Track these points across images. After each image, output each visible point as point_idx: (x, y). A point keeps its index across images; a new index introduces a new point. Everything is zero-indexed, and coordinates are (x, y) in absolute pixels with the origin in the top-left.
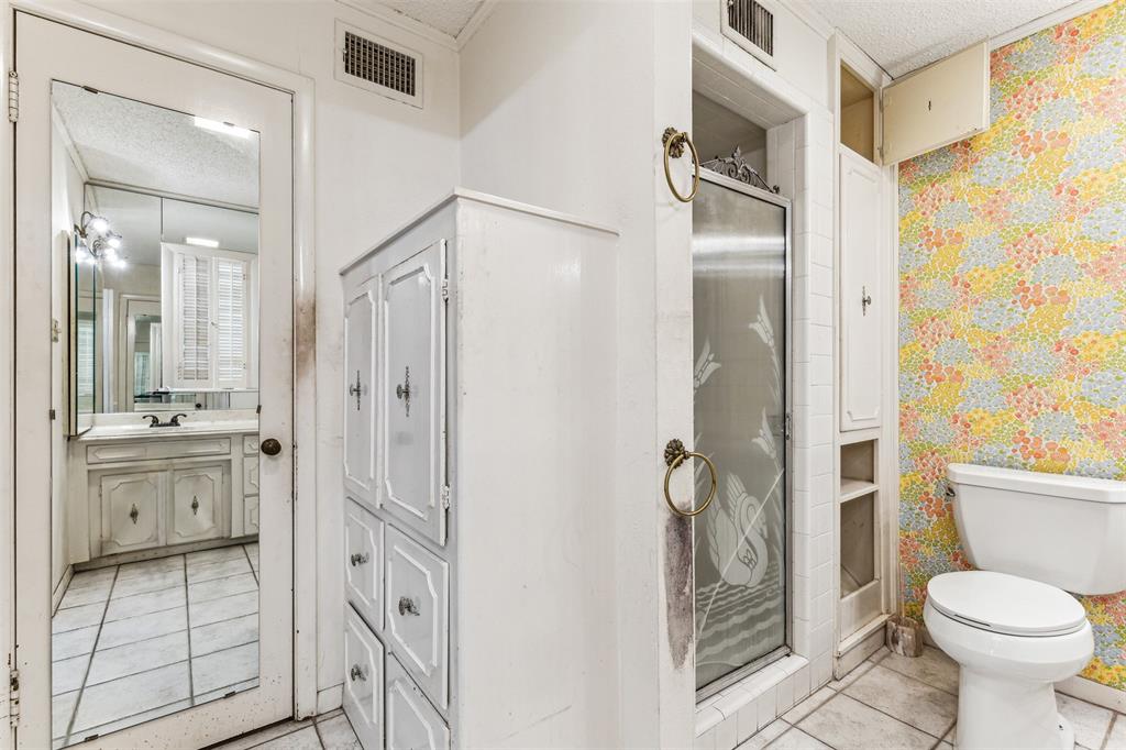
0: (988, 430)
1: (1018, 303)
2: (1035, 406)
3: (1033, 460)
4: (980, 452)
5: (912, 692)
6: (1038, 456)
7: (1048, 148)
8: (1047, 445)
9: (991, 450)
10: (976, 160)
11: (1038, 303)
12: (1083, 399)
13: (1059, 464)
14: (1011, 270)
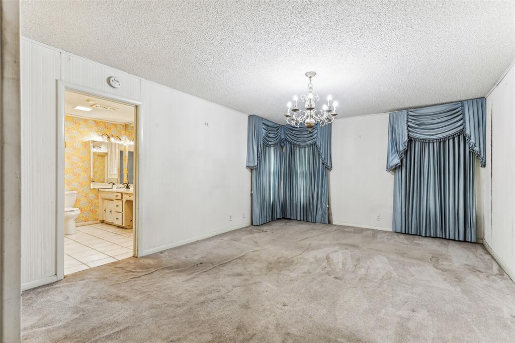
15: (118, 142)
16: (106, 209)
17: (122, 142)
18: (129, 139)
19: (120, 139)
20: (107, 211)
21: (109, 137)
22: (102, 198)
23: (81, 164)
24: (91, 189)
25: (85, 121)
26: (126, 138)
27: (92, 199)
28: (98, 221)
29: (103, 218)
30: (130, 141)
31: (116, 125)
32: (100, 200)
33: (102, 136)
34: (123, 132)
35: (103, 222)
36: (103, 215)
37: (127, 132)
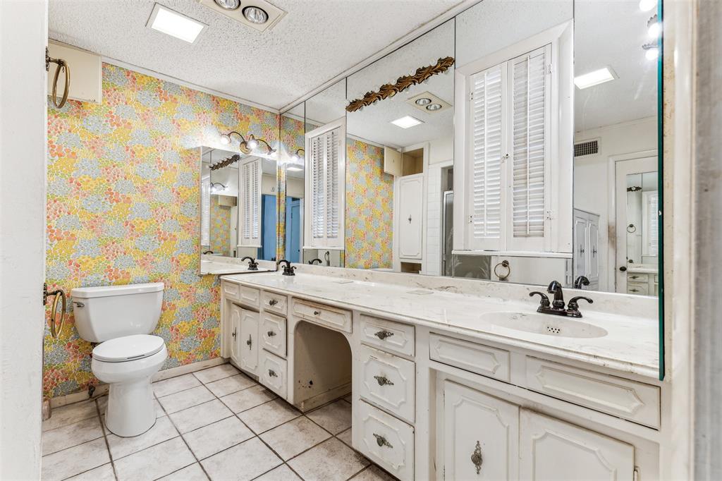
0: (90, 267)
1: (108, 200)
2: (115, 253)
3: (114, 280)
4: (86, 280)
5: (68, 432)
6: (116, 278)
7: (123, 126)
8: (121, 272)
9: (92, 278)
10: (85, 115)
11: (117, 201)
12: (136, 248)
13: (126, 280)
14: (104, 182)
15: (265, 156)
16: (238, 331)
17: (273, 156)
18: (288, 151)
19: (270, 149)
20: (238, 336)
21: (244, 143)
22: (228, 301)
23: (176, 209)
24: (201, 276)
25: (190, 93)
26: (282, 147)
27: (205, 302)
28: (217, 361)
29: (229, 352)
30: (291, 154)
31: (259, 113)
32: (223, 304)
33: (229, 135)
34: (277, 131)
35: (228, 362)
36: (229, 343)
37: (283, 133)
